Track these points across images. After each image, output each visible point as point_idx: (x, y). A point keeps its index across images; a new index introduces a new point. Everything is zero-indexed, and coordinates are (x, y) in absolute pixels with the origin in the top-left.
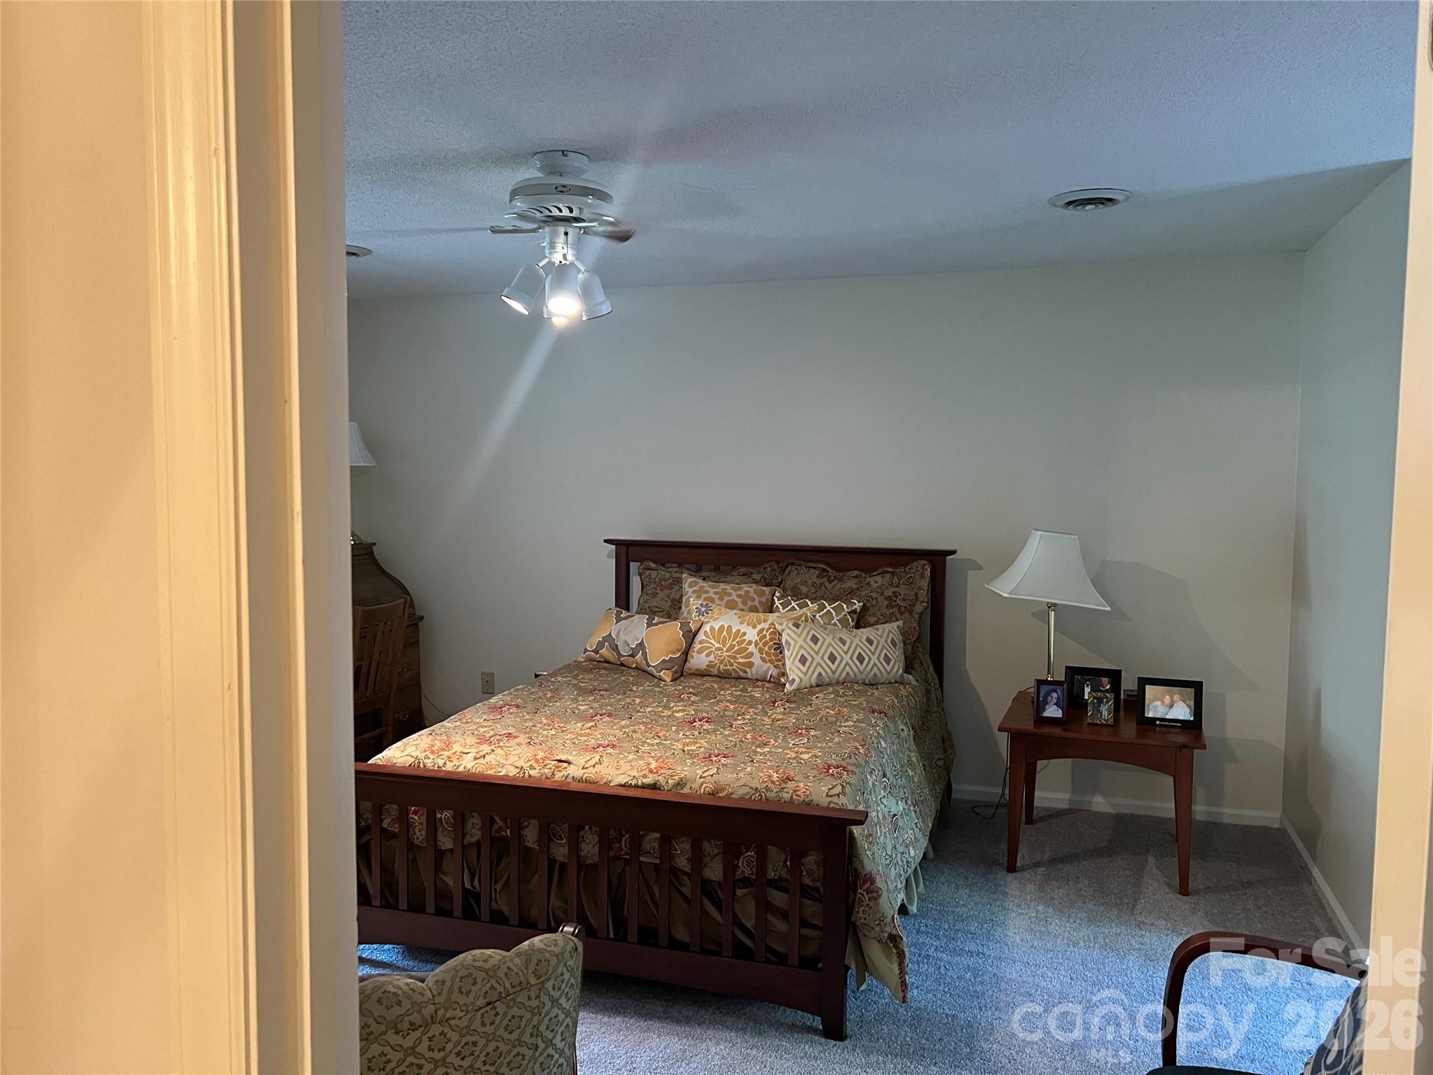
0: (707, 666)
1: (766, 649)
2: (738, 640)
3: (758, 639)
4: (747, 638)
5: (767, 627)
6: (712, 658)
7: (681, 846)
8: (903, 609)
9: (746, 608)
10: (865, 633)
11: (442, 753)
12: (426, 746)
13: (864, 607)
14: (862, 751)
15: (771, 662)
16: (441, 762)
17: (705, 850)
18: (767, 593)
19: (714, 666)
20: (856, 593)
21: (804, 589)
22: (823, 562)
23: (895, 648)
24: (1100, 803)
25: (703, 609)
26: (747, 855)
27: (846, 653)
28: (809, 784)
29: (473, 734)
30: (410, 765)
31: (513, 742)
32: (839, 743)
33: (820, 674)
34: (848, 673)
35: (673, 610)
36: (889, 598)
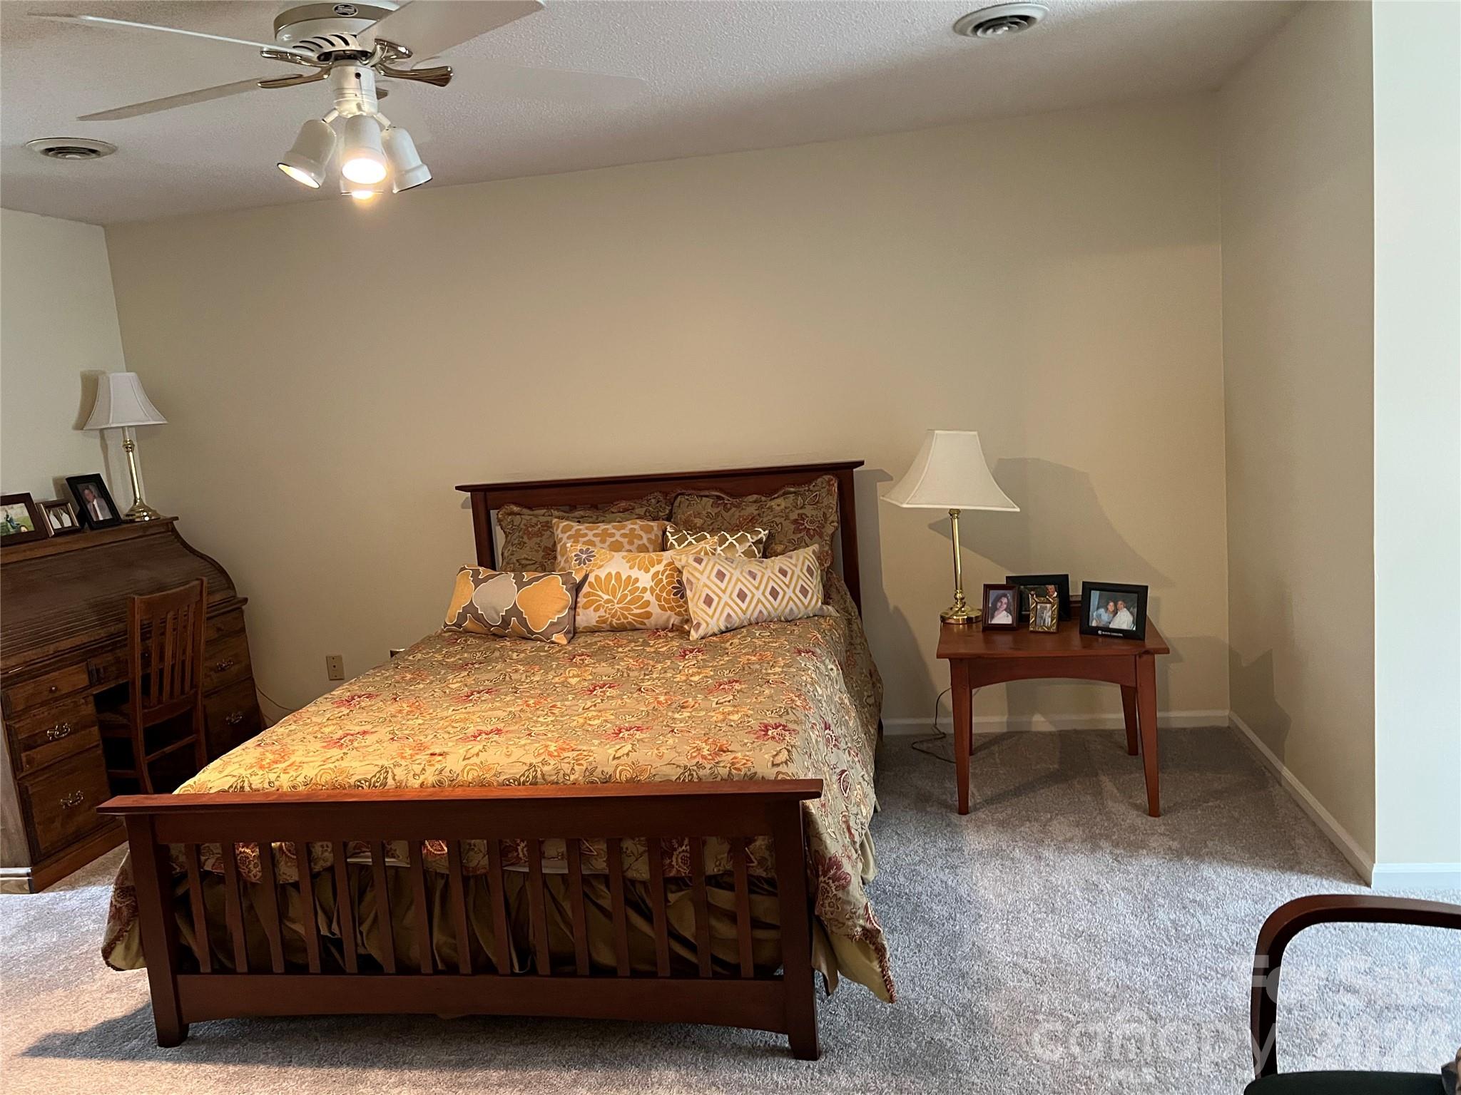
0: (597, 622)
1: (664, 594)
2: (630, 588)
3: (653, 584)
4: (640, 585)
5: (662, 569)
6: (601, 612)
8: (812, 532)
9: (633, 548)
10: (777, 562)
12: (254, 760)
13: (770, 536)
14: (798, 703)
15: (672, 609)
16: (273, 779)
18: (655, 528)
19: (604, 622)
20: (757, 520)
21: (699, 522)
22: (716, 489)
23: (812, 577)
24: (1040, 723)
25: (584, 556)
26: (680, 850)
27: (757, 588)
29: (316, 737)
31: (370, 740)
32: (770, 697)
33: (729, 615)
34: (761, 612)
35: (547, 560)
36: (795, 521)
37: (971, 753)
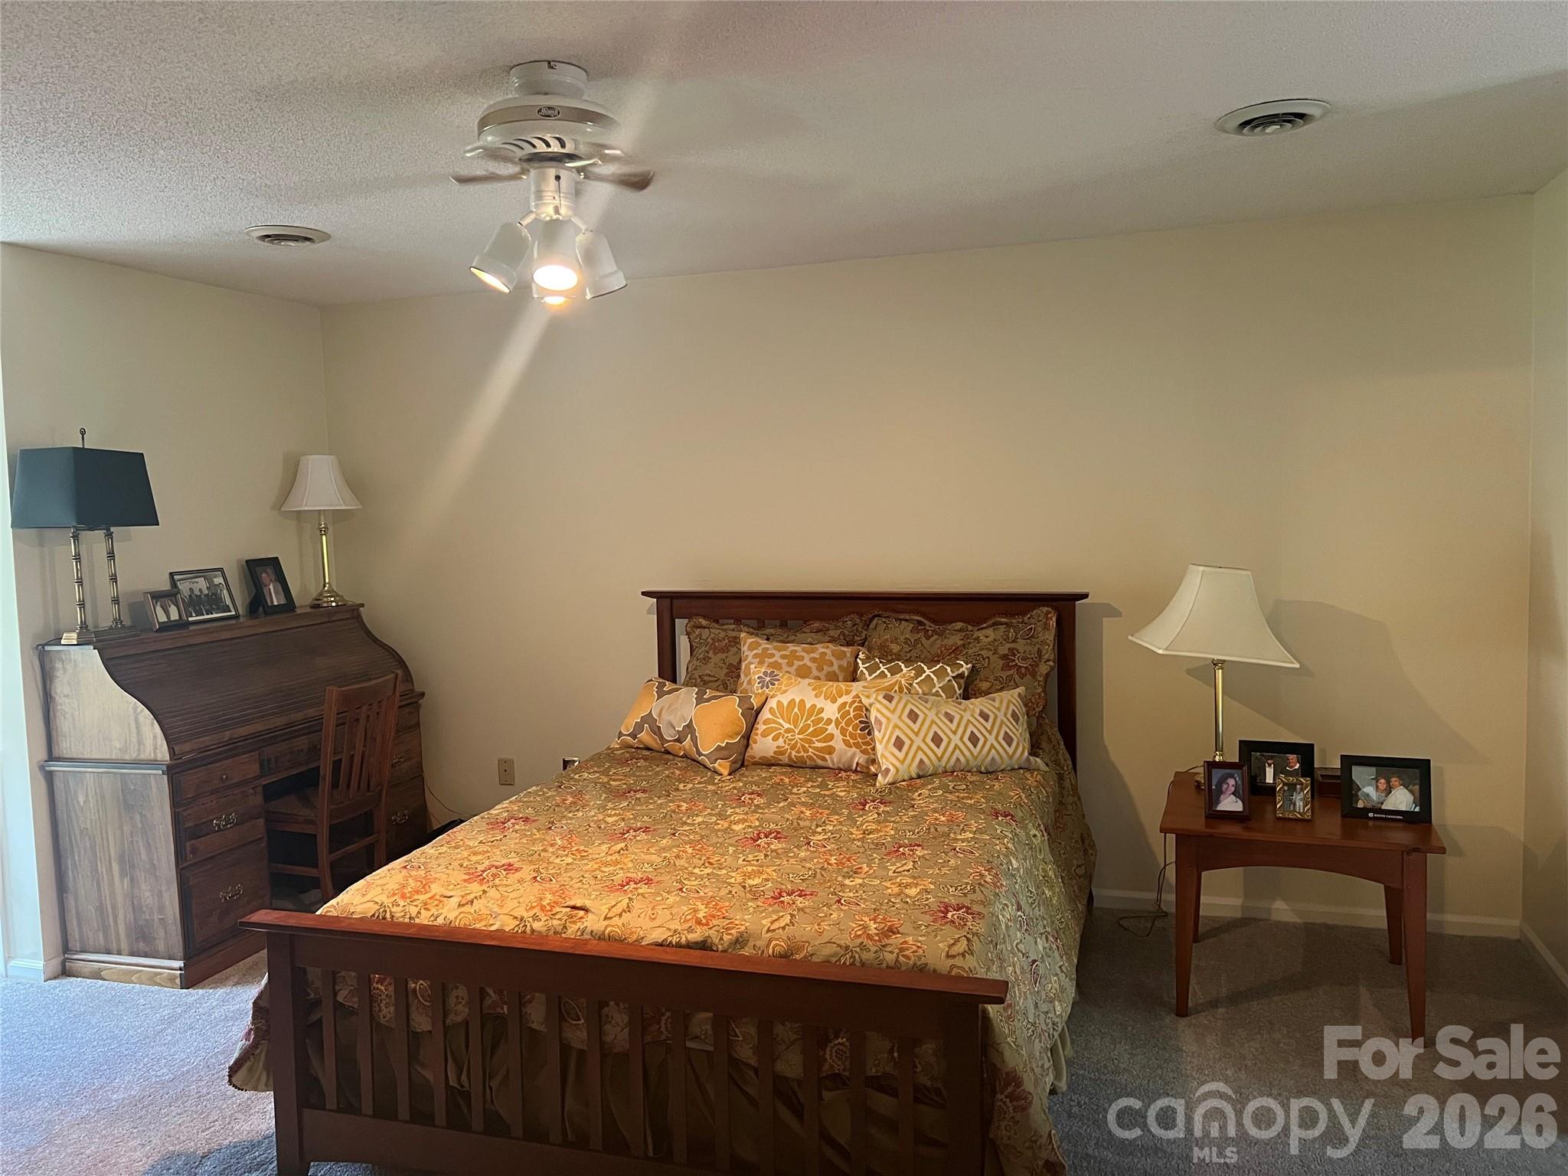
0: (775, 753)
1: (850, 729)
2: (813, 718)
3: (839, 716)
4: (825, 715)
5: (850, 701)
6: (780, 742)
7: (743, 1030)
8: (1023, 670)
9: (822, 675)
10: (977, 704)
11: (416, 897)
12: (397, 886)
13: (973, 670)
14: (988, 879)
15: (857, 745)
16: (413, 911)
17: (777, 1035)
18: (848, 655)
19: (782, 753)
20: (961, 651)
21: (895, 648)
22: (917, 613)
23: (1017, 723)
25: (768, 679)
26: (837, 1042)
27: (955, 733)
28: (920, 938)
29: (461, 866)
30: (373, 915)
31: (514, 877)
32: (956, 868)
33: (921, 761)
34: (958, 759)
35: (729, 680)
36: (1004, 657)
37: (1196, 940)
